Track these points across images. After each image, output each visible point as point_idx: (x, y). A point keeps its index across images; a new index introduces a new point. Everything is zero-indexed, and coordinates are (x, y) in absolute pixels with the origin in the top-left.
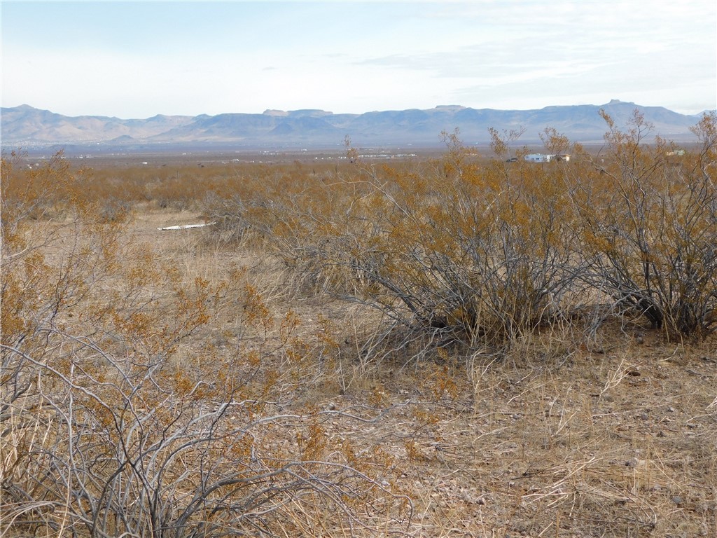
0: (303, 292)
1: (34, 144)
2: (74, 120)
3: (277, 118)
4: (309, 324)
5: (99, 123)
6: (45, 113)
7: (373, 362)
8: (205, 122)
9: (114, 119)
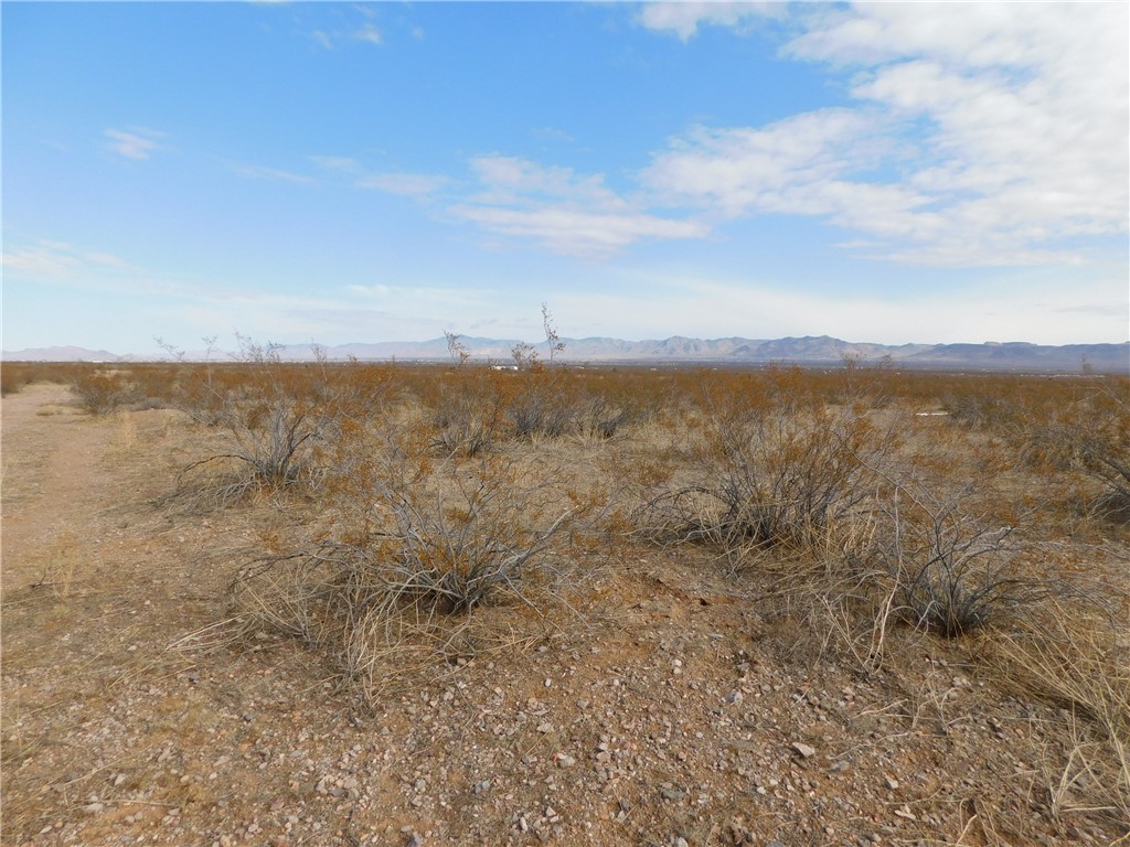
0: (1028, 463)
1: (828, 359)
2: (855, 346)
3: (994, 347)
4: (1034, 486)
5: (870, 347)
6: (837, 340)
7: (1096, 518)
8: (941, 348)
9: (880, 345)
